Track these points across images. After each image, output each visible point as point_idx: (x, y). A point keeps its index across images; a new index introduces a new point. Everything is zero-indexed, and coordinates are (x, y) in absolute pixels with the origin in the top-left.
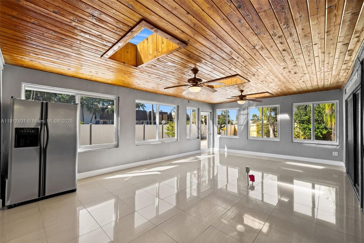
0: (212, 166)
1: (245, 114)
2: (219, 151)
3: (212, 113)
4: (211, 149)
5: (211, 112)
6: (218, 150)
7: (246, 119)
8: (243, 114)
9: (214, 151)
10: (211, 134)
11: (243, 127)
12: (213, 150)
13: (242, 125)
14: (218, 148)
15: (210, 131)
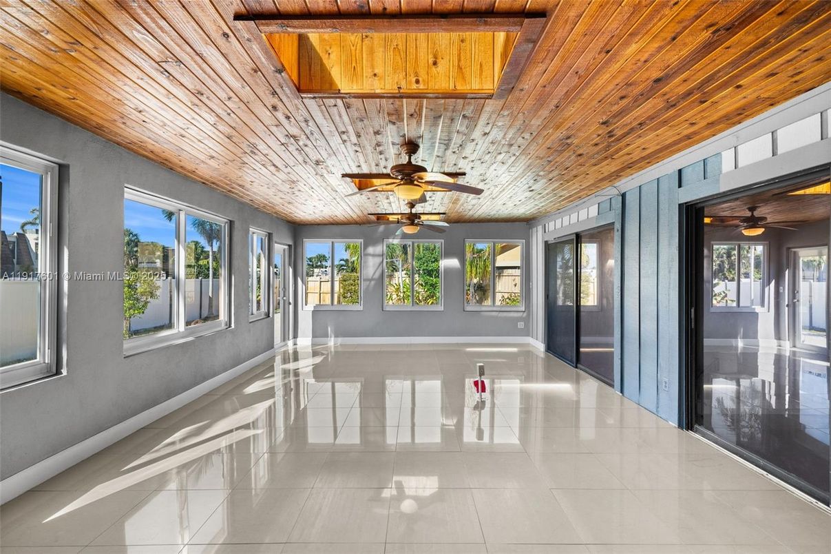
0: (292, 387)
1: (379, 255)
2: (313, 345)
3: (293, 247)
4: (290, 343)
5: (289, 246)
6: (310, 344)
7: (379, 266)
8: (374, 255)
9: (298, 346)
10: (290, 304)
11: (373, 283)
12: (295, 345)
13: (370, 280)
14: (310, 338)
15: (287, 294)
